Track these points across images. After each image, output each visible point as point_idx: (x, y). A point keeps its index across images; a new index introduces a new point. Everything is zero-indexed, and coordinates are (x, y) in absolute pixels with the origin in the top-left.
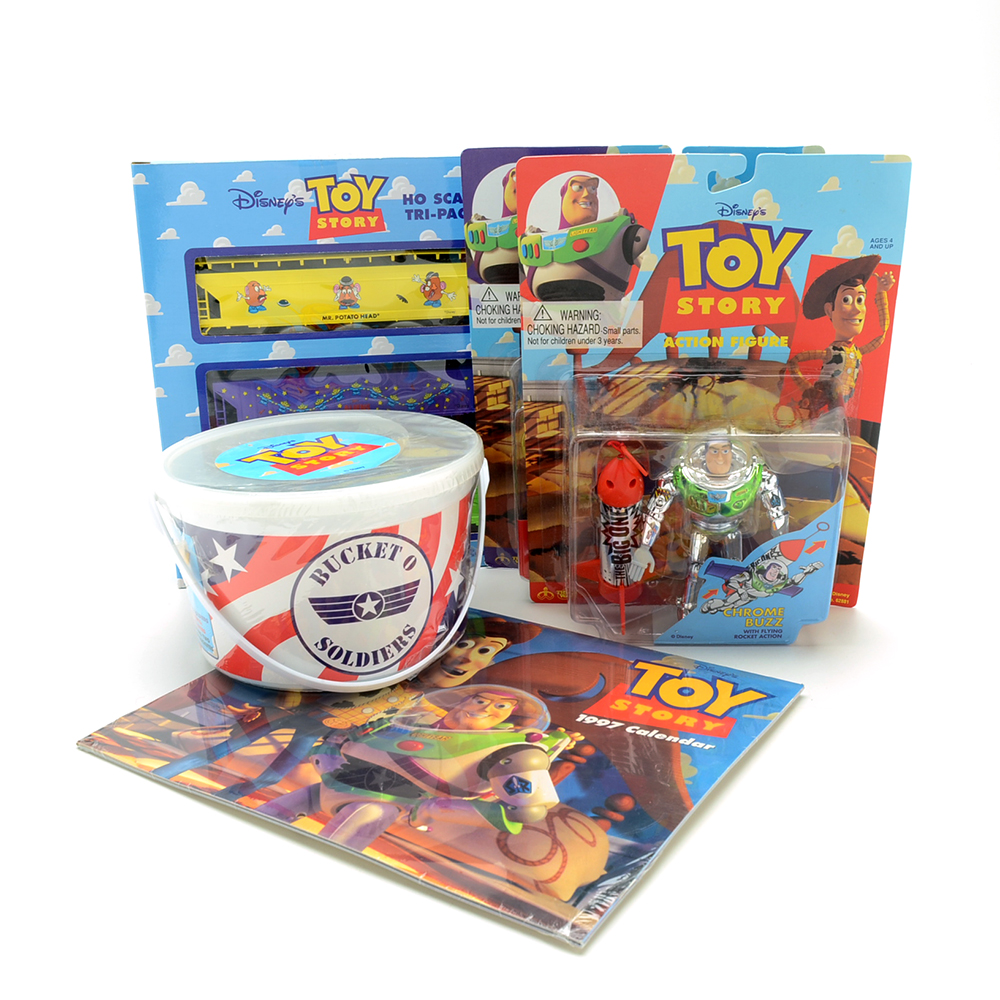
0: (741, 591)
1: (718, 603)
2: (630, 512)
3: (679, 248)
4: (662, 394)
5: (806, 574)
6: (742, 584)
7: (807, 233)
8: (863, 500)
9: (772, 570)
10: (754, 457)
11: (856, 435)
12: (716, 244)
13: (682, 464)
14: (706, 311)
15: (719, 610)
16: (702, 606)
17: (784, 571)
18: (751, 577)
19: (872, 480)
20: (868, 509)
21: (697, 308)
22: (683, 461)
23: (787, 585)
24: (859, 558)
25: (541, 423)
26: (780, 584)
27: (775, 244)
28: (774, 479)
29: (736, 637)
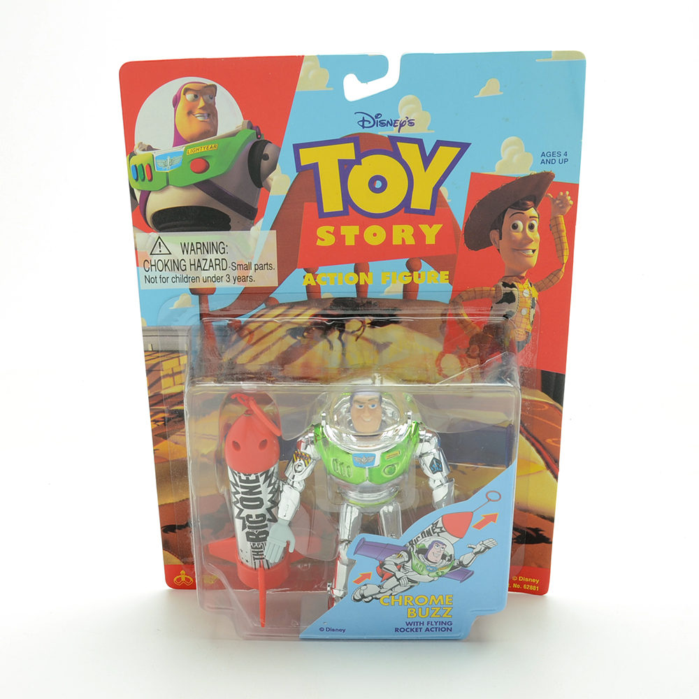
0: (399, 575)
1: (371, 589)
2: (262, 479)
3: (314, 167)
4: (305, 342)
5: (476, 553)
6: (401, 567)
7: (464, 147)
8: (548, 466)
9: (435, 549)
10: (409, 413)
11: (536, 388)
12: (358, 161)
13: (323, 423)
14: (350, 241)
15: (374, 598)
16: (354, 593)
17: (449, 550)
18: (410, 557)
19: (559, 442)
20: (556, 477)
21: (340, 238)
22: (324, 418)
23: (454, 568)
24: (547, 536)
25: (165, 376)
26: (445, 566)
27: (427, 160)
28: (435, 440)
29: (397, 630)
